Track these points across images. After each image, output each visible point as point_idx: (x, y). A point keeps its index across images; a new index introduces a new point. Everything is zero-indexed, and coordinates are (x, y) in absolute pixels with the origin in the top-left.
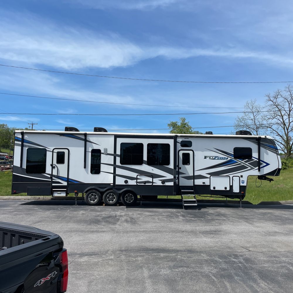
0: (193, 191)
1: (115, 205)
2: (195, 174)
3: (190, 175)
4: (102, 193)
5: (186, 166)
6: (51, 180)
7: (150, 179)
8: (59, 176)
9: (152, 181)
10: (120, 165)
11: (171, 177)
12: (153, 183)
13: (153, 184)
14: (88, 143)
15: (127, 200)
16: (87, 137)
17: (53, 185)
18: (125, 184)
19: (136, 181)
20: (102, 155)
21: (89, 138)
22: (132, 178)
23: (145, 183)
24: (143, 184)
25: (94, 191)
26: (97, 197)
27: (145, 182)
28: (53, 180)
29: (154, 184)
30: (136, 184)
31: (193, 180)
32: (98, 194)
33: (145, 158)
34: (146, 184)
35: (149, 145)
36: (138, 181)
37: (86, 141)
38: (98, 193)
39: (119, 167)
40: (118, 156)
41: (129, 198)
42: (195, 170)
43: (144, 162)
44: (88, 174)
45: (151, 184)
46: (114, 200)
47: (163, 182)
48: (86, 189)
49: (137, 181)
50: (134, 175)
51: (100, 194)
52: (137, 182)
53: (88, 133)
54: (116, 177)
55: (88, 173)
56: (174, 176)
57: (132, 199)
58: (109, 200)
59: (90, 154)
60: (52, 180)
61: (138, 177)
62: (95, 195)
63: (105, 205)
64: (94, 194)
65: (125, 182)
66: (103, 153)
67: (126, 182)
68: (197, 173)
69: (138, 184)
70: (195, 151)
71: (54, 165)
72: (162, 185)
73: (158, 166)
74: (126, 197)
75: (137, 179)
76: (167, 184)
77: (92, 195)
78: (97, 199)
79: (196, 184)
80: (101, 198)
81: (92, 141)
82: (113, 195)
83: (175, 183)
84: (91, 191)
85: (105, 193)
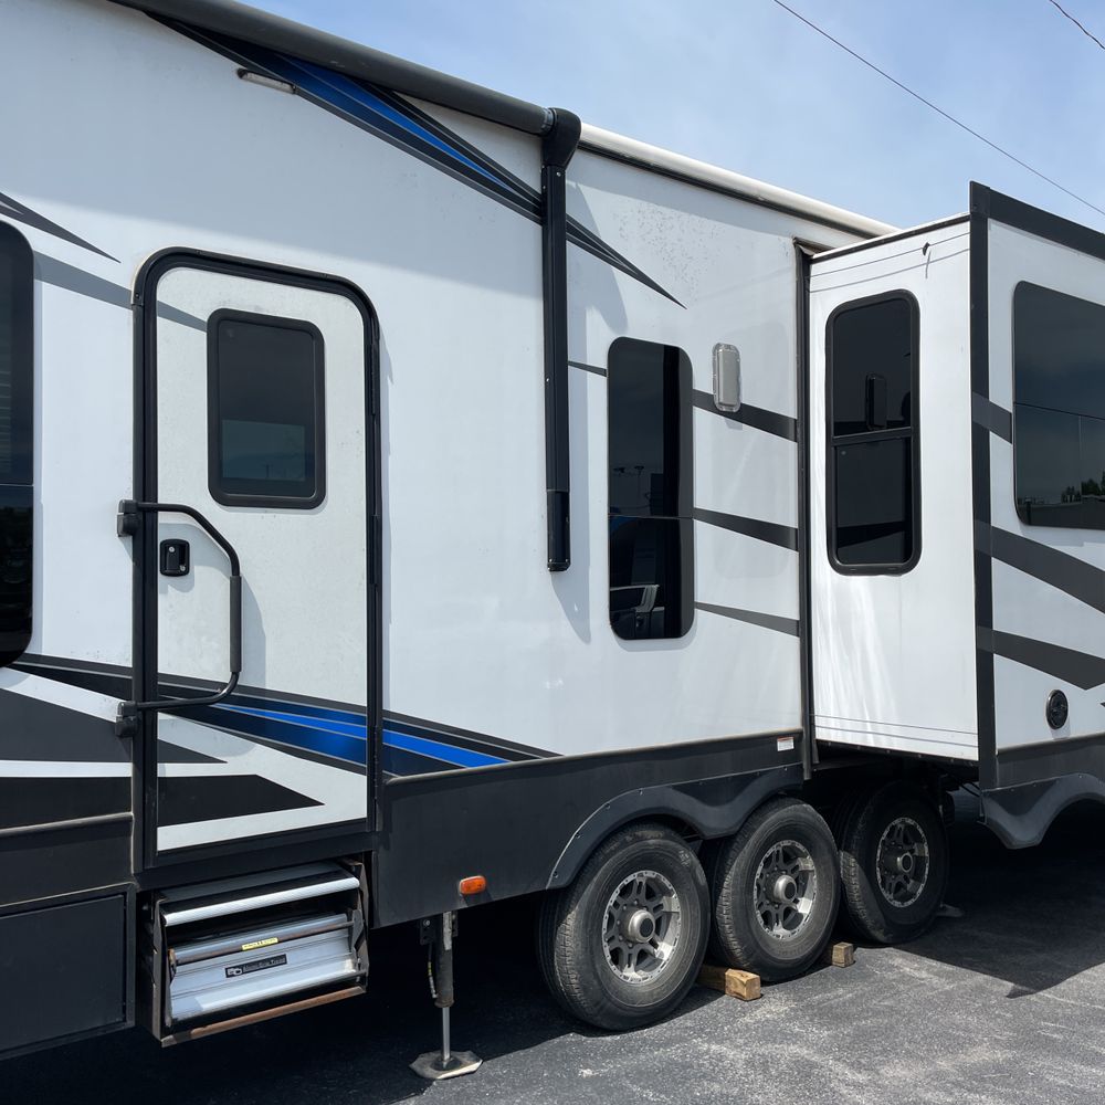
4: (718, 854)
6: (124, 770)
8: (262, 699)
10: (1017, 526)
17: (171, 837)
18: (1050, 735)
20: (699, 418)
28: (168, 770)
44: (585, 636)
60: (145, 767)
66: (708, 403)
67: (1056, 710)
71: (169, 526)
84: (625, 844)
85: (747, 849)
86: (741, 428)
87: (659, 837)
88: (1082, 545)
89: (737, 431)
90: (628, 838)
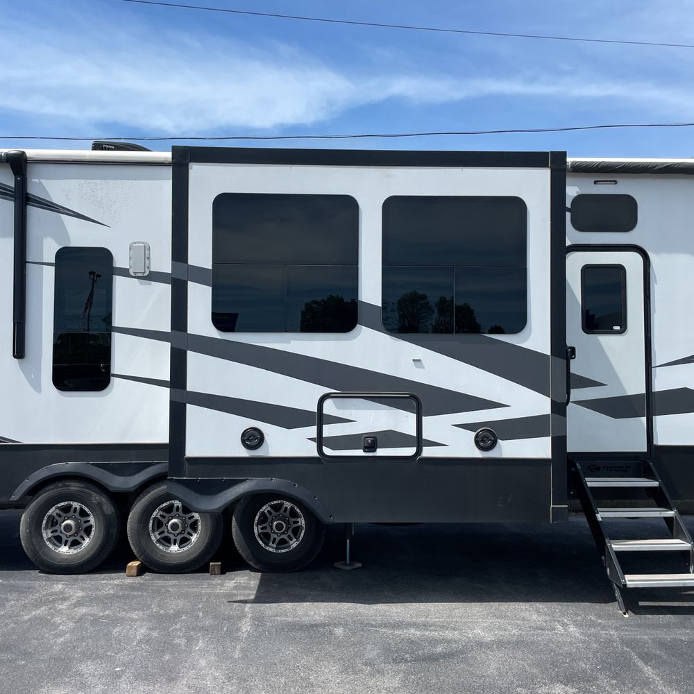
0: (656, 484)
1: (196, 566)
2: (658, 386)
3: (631, 392)
4: (123, 501)
5: (606, 340)
7: (405, 422)
9: (414, 434)
10: (214, 333)
11: (536, 404)
12: (419, 442)
13: (419, 452)
14: (34, 213)
15: (266, 537)
16: (28, 176)
18: (243, 453)
19: (312, 431)
20: (119, 281)
21: (44, 182)
22: (288, 418)
23: (372, 447)
24: (360, 453)
25: (74, 487)
26: (92, 520)
27: (372, 441)
29: (428, 452)
30: (315, 454)
31: (644, 419)
32: (100, 505)
33: (371, 290)
34: (381, 452)
35: (395, 208)
36: (329, 431)
37: (23, 199)
38: (96, 497)
39: (206, 346)
40: (199, 275)
41: (279, 527)
42: (658, 359)
43: (361, 313)
44: (38, 389)
45: (410, 451)
46: (194, 538)
47: (487, 436)
48: (25, 477)
49: (320, 431)
50: (303, 395)
51: (108, 508)
52: (320, 441)
53: (31, 153)
54: (191, 409)
55: (37, 386)
56: (553, 403)
57: (296, 531)
58: (167, 541)
59: (49, 275)
61: (330, 408)
62: (83, 514)
63: (141, 571)
64: (76, 505)
65: (243, 441)
66: (124, 272)
67: (253, 439)
68: (665, 381)
69: (328, 451)
70: (657, 252)
72: (478, 454)
73: (454, 340)
74: (264, 519)
75: (320, 419)
76: (509, 449)
77: (66, 509)
78: (93, 533)
79: (661, 440)
80: (114, 531)
81: (57, 200)
82: (186, 510)
83: (559, 443)
84: (57, 487)
85: (143, 501)
86: (150, 284)
87: (80, 487)
88: (290, 343)
89: (149, 286)
90: (60, 485)
